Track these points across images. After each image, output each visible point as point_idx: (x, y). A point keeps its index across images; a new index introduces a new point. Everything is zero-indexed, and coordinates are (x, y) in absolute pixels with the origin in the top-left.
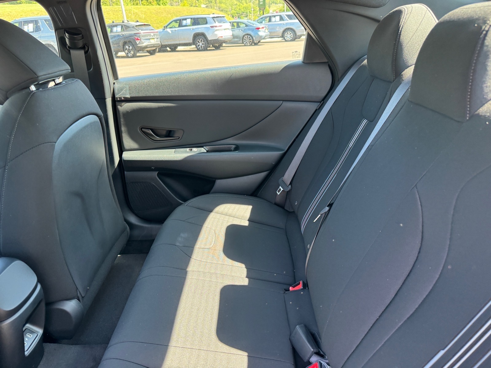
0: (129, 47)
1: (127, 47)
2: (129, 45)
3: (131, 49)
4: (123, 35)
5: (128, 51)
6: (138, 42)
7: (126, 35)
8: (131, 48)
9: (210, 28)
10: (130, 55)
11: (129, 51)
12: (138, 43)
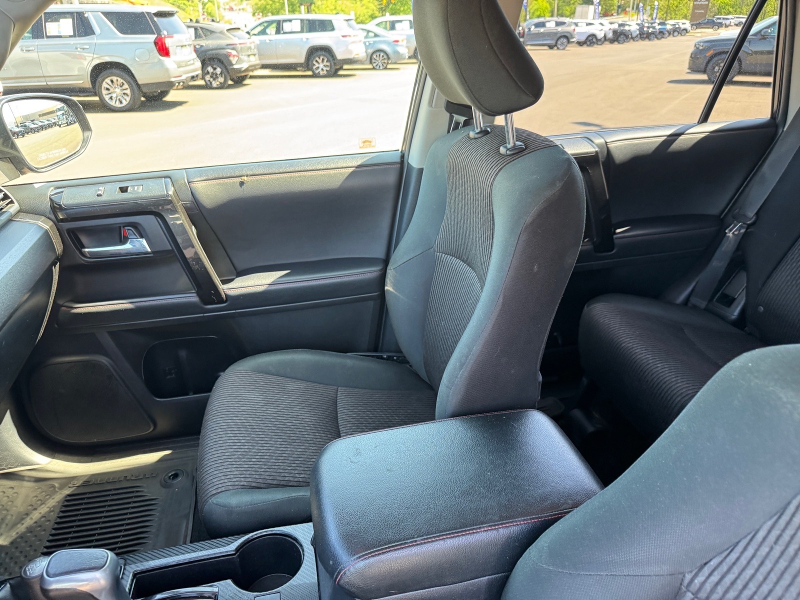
0: (215, 69)
1: (210, 69)
2: (215, 66)
3: (219, 73)
4: (202, 46)
5: (211, 77)
6: (234, 60)
7: (207, 45)
8: (219, 70)
9: (341, 37)
10: (215, 84)
11: (214, 76)
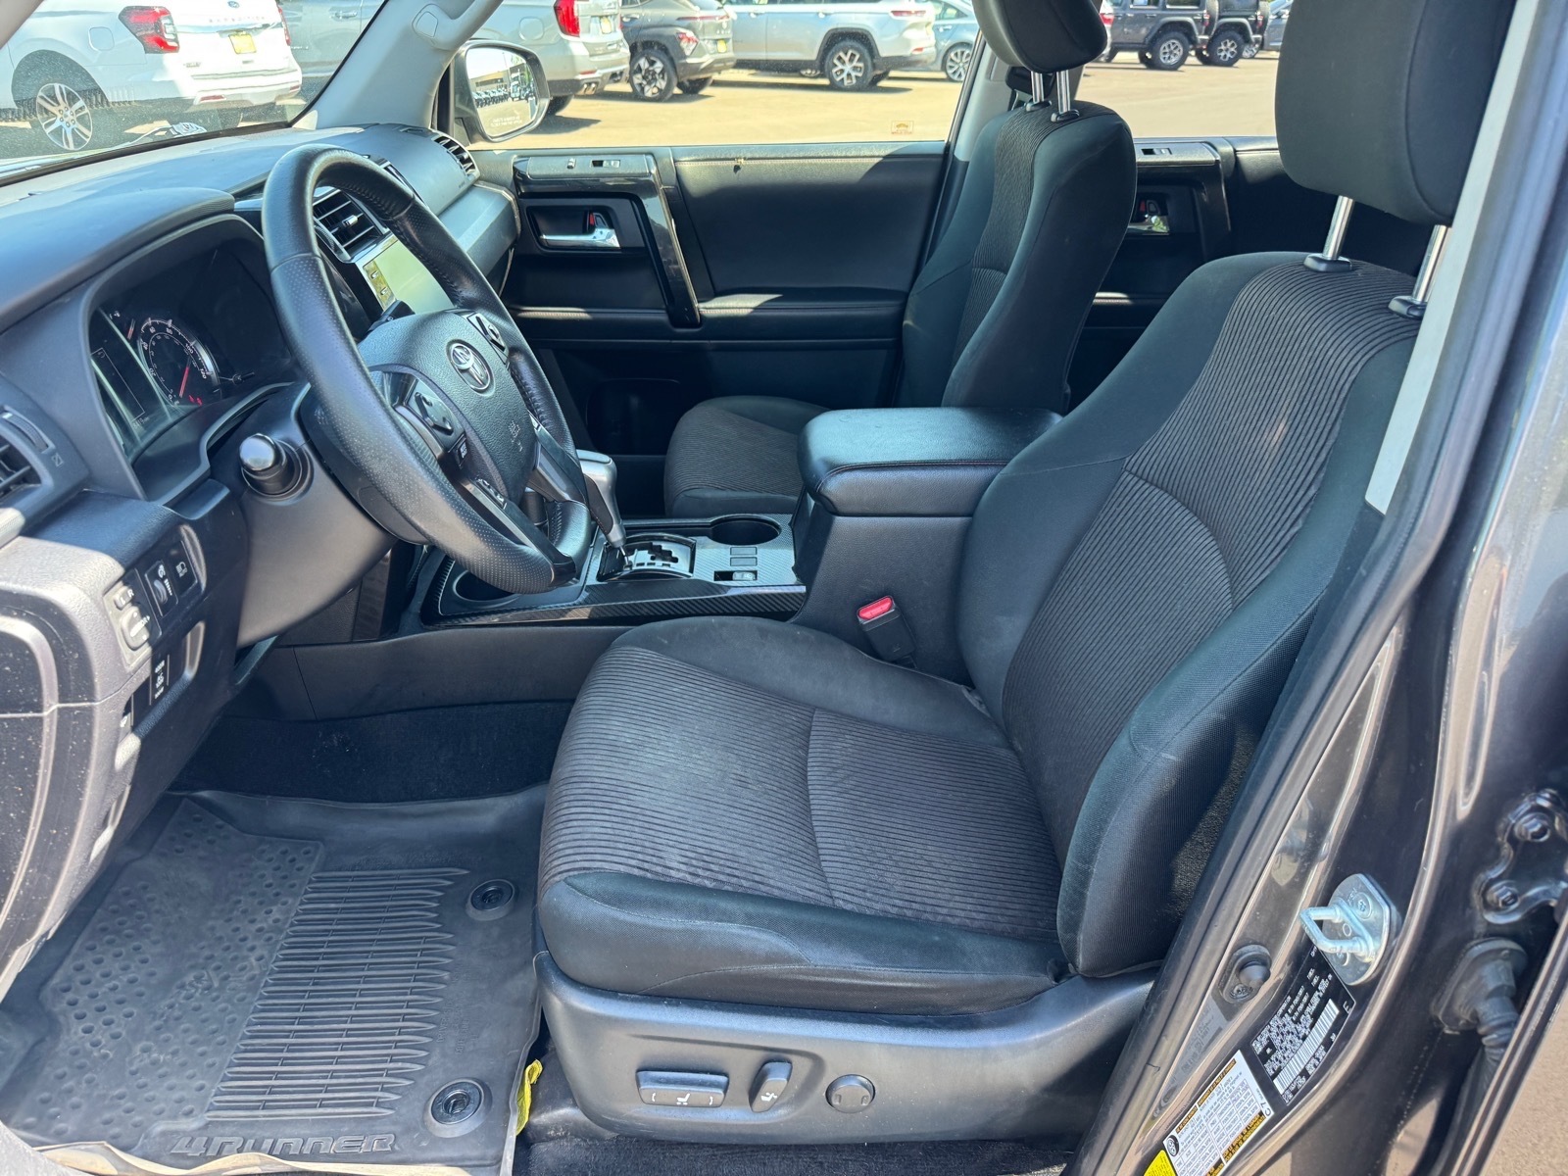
1: (643, 63)
2: (652, 58)
3: (658, 71)
4: (633, 19)
5: (644, 78)
6: (687, 48)
7: (643, 18)
8: (658, 66)
9: (892, 15)
10: (649, 91)
11: (651, 78)
12: (688, 53)
